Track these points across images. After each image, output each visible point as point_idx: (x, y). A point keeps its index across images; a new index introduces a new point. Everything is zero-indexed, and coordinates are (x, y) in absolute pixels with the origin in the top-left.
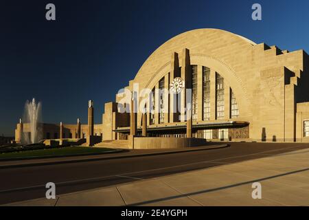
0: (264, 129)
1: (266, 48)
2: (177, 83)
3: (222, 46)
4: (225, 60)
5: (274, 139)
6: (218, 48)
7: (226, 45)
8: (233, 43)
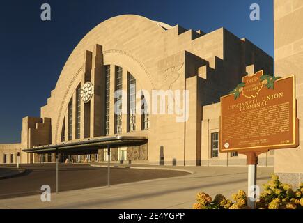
0: (162, 148)
1: (181, 31)
2: (87, 89)
3: (134, 36)
4: (136, 54)
5: (174, 162)
6: (129, 39)
7: (137, 35)
8: (145, 30)
